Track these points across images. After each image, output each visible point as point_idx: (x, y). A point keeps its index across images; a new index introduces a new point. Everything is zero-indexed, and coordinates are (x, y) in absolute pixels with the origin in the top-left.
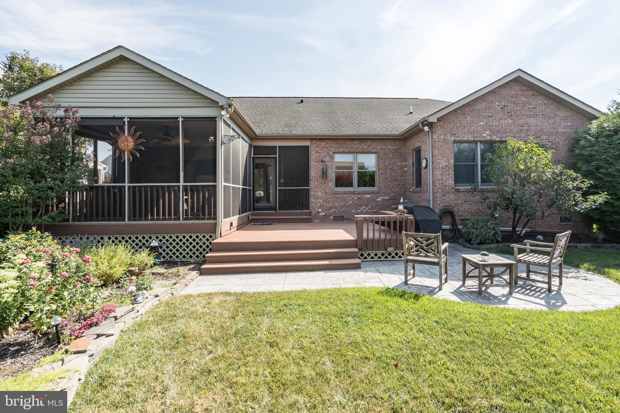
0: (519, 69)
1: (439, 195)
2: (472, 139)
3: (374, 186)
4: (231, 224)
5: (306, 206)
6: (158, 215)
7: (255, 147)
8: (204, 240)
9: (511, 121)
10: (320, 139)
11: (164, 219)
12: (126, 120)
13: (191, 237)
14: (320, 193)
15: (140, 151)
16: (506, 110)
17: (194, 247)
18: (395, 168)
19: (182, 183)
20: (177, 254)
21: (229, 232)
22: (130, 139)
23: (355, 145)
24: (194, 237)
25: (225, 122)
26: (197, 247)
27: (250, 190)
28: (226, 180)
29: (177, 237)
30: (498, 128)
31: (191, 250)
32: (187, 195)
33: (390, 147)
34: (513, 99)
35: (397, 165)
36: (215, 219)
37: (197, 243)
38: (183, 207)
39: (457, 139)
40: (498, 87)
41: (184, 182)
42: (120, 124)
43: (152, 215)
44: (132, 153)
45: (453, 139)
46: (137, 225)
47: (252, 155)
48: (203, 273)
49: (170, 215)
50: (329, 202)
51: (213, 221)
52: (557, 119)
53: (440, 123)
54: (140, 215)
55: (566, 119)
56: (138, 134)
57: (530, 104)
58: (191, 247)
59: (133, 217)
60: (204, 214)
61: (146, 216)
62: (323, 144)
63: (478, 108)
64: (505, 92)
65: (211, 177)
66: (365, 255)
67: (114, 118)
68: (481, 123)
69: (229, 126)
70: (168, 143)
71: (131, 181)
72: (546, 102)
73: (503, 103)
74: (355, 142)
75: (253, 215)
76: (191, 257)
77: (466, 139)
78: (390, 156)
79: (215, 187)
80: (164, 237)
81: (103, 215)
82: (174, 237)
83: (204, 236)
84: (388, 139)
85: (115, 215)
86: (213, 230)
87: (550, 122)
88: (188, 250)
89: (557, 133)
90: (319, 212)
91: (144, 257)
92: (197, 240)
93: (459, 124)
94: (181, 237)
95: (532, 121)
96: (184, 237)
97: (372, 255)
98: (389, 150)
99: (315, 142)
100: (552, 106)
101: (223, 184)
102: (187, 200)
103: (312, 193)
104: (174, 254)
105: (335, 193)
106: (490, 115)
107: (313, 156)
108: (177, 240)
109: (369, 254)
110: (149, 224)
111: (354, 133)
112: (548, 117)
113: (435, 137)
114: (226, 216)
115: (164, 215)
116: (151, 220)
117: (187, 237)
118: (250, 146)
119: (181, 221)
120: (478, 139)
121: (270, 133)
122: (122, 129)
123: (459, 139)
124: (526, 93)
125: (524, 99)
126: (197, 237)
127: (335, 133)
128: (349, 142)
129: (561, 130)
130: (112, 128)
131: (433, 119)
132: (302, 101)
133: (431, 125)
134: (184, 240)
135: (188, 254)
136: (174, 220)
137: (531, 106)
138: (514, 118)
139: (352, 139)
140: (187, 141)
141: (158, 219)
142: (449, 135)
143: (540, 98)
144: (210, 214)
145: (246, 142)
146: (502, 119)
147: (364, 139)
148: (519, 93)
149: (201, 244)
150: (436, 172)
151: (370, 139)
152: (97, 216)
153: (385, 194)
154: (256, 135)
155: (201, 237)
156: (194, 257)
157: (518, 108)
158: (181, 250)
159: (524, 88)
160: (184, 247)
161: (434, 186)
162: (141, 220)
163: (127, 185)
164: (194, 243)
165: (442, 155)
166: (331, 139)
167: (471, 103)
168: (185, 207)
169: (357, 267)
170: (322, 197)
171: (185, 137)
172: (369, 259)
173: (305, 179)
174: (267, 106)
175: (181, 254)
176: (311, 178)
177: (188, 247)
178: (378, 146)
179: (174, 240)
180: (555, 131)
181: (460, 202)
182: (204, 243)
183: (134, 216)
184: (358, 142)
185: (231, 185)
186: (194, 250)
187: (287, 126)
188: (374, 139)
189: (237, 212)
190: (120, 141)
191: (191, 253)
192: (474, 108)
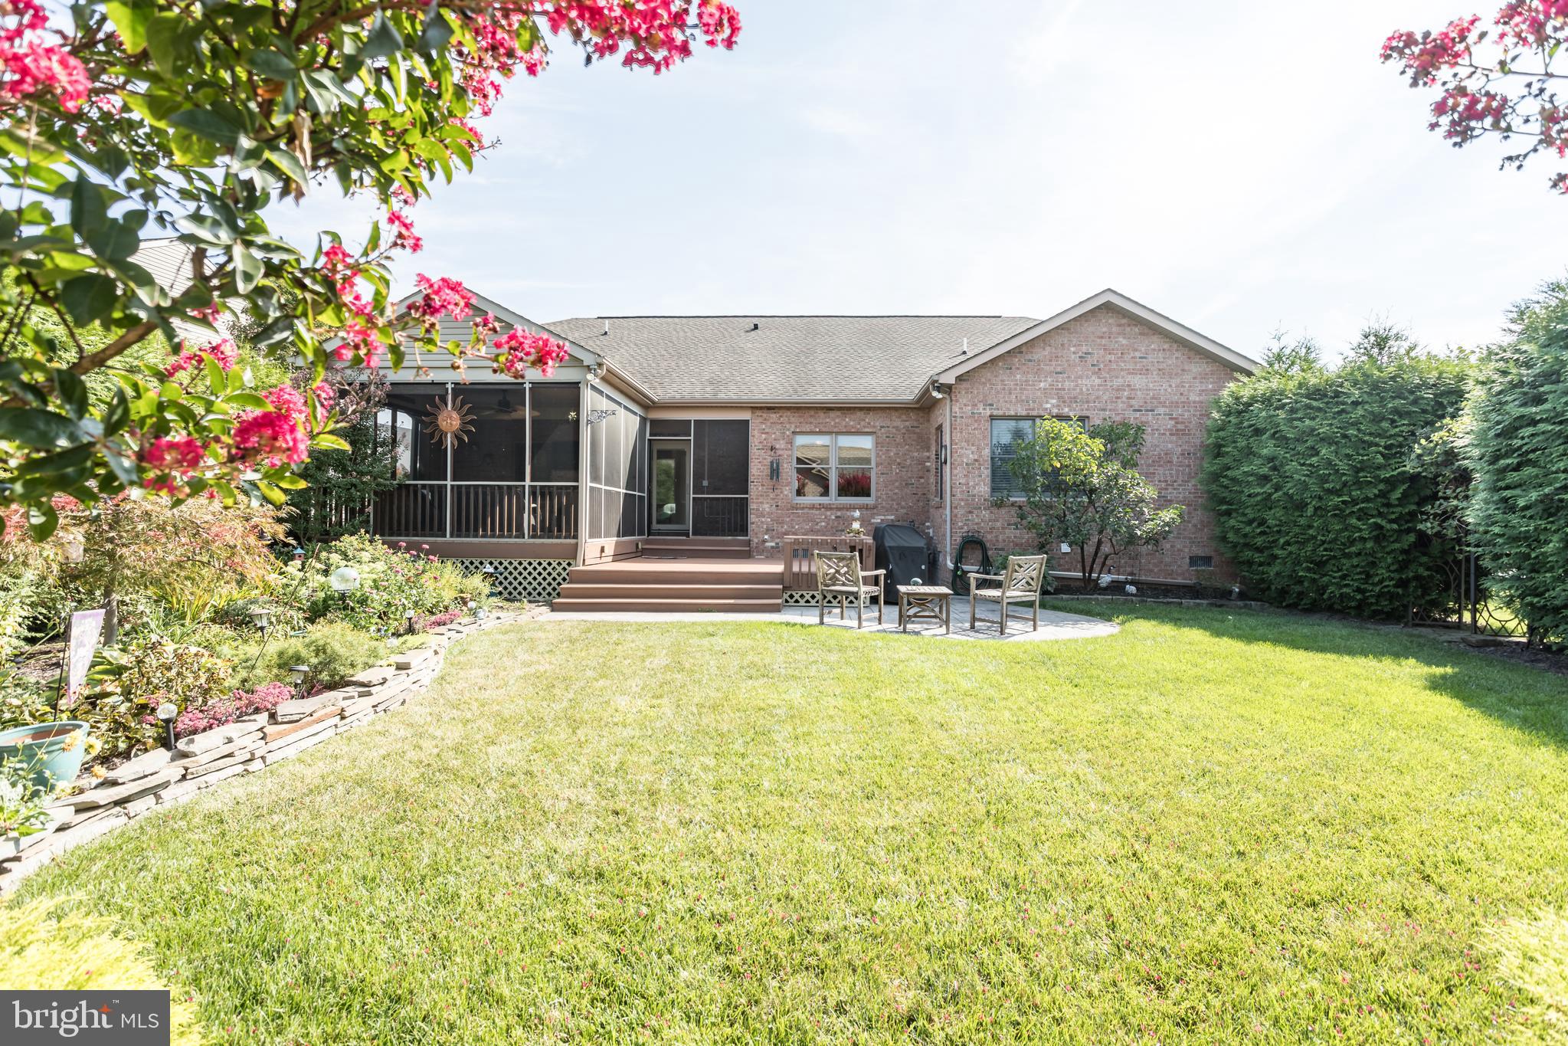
0: (1109, 290)
1: (960, 512)
2: (1024, 413)
3: (868, 495)
4: (602, 550)
5: (743, 529)
6: (493, 529)
7: (653, 422)
8: (559, 569)
9: (1097, 381)
10: (769, 408)
11: (502, 536)
12: (450, 386)
13: (540, 564)
14: (766, 507)
15: (468, 433)
16: (1090, 360)
17: (544, 579)
18: (908, 462)
19: (528, 482)
20: (520, 589)
21: (598, 561)
22: (455, 415)
23: (833, 420)
24: (545, 564)
25: (593, 388)
26: (549, 579)
27: (641, 498)
28: (595, 478)
29: (520, 564)
30: (1074, 393)
31: (540, 584)
32: (535, 501)
33: (898, 422)
34: (1104, 341)
35: (912, 458)
36: (576, 537)
37: (549, 574)
38: (528, 520)
39: (995, 413)
40: (1075, 319)
41: (532, 480)
42: (441, 392)
43: (485, 530)
44: (457, 437)
45: (988, 413)
46: (462, 543)
47: (648, 436)
48: (555, 608)
49: (510, 529)
50: (783, 523)
51: (573, 541)
52: (1187, 377)
53: (965, 385)
54: (468, 530)
55: (1204, 377)
56: (466, 407)
57: (1136, 350)
58: (540, 579)
59: (457, 531)
60: (560, 530)
61: (476, 530)
62: (774, 416)
63: (1035, 357)
64: (1089, 328)
65: (571, 473)
66: (797, 597)
67: (433, 383)
68: (1042, 385)
69: (601, 393)
70: (506, 417)
71: (454, 479)
72: (1166, 346)
73: (1084, 349)
74: (832, 414)
75: (647, 542)
76: (539, 594)
77: (1012, 413)
78: (899, 439)
79: (576, 488)
80: (501, 563)
81: (415, 528)
82: (515, 564)
83: (559, 564)
84: (896, 409)
85: (431, 529)
86: (573, 553)
87: (1174, 382)
88: (535, 584)
89: (1186, 403)
90: (764, 541)
91: (476, 582)
92: (549, 569)
93: (999, 387)
94: (525, 564)
95: (1138, 381)
96: (530, 564)
97: (808, 597)
98: (897, 428)
99: (759, 413)
100: (1177, 354)
101: (590, 484)
102: (535, 509)
103: (752, 506)
104: (515, 589)
105: (796, 507)
106: (1059, 369)
107: (756, 438)
108: (520, 568)
109: (802, 596)
110: (480, 544)
111: (830, 397)
112: (1170, 375)
113: (956, 409)
114: (595, 533)
115: (501, 529)
116: (483, 536)
117: (535, 564)
118: (643, 420)
119: (526, 540)
120: (1035, 413)
121: (678, 396)
122: (444, 400)
123: (1000, 413)
124: (1128, 329)
125: (1124, 342)
126: (550, 564)
127: (795, 398)
128: (821, 414)
129: (1193, 397)
130: (430, 399)
131: (949, 379)
132: (756, 327)
133: (946, 389)
134: (530, 569)
135: (535, 589)
136: (517, 537)
137: (1137, 354)
138: (1104, 374)
139: (827, 408)
140: (536, 414)
141: (493, 536)
142: (981, 406)
143: (1155, 338)
144: (568, 530)
145: (635, 413)
146: (1081, 377)
147: (849, 409)
148: (1114, 329)
149: (554, 574)
150: (955, 472)
151: (861, 409)
152: (407, 529)
153: (888, 510)
154: (653, 402)
155: (554, 564)
156: (544, 594)
157: (1113, 358)
158: (525, 584)
159: (1124, 321)
160: (530, 579)
161: (952, 495)
162: (468, 536)
163: (449, 483)
164: (545, 574)
165: (967, 441)
166: (788, 409)
167: (1024, 349)
168: (533, 522)
169: (775, 609)
170: (770, 514)
171: (533, 407)
172: (802, 602)
173: (741, 481)
174: (686, 338)
175: (525, 589)
176: (751, 478)
177: (535, 579)
178: (876, 421)
179: (515, 568)
180: (1183, 399)
181: (999, 524)
182: (559, 574)
183: (459, 529)
184: (839, 413)
185: (603, 487)
186: (545, 584)
187: (711, 383)
188: (869, 409)
189: (615, 531)
190: (440, 418)
191: (540, 589)
192: (1029, 357)
